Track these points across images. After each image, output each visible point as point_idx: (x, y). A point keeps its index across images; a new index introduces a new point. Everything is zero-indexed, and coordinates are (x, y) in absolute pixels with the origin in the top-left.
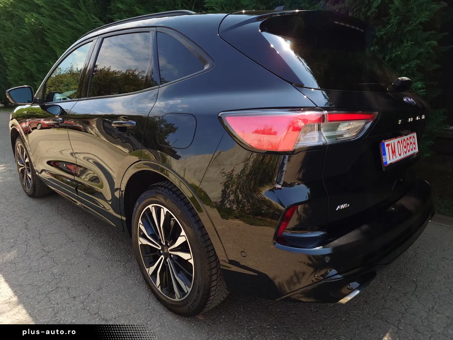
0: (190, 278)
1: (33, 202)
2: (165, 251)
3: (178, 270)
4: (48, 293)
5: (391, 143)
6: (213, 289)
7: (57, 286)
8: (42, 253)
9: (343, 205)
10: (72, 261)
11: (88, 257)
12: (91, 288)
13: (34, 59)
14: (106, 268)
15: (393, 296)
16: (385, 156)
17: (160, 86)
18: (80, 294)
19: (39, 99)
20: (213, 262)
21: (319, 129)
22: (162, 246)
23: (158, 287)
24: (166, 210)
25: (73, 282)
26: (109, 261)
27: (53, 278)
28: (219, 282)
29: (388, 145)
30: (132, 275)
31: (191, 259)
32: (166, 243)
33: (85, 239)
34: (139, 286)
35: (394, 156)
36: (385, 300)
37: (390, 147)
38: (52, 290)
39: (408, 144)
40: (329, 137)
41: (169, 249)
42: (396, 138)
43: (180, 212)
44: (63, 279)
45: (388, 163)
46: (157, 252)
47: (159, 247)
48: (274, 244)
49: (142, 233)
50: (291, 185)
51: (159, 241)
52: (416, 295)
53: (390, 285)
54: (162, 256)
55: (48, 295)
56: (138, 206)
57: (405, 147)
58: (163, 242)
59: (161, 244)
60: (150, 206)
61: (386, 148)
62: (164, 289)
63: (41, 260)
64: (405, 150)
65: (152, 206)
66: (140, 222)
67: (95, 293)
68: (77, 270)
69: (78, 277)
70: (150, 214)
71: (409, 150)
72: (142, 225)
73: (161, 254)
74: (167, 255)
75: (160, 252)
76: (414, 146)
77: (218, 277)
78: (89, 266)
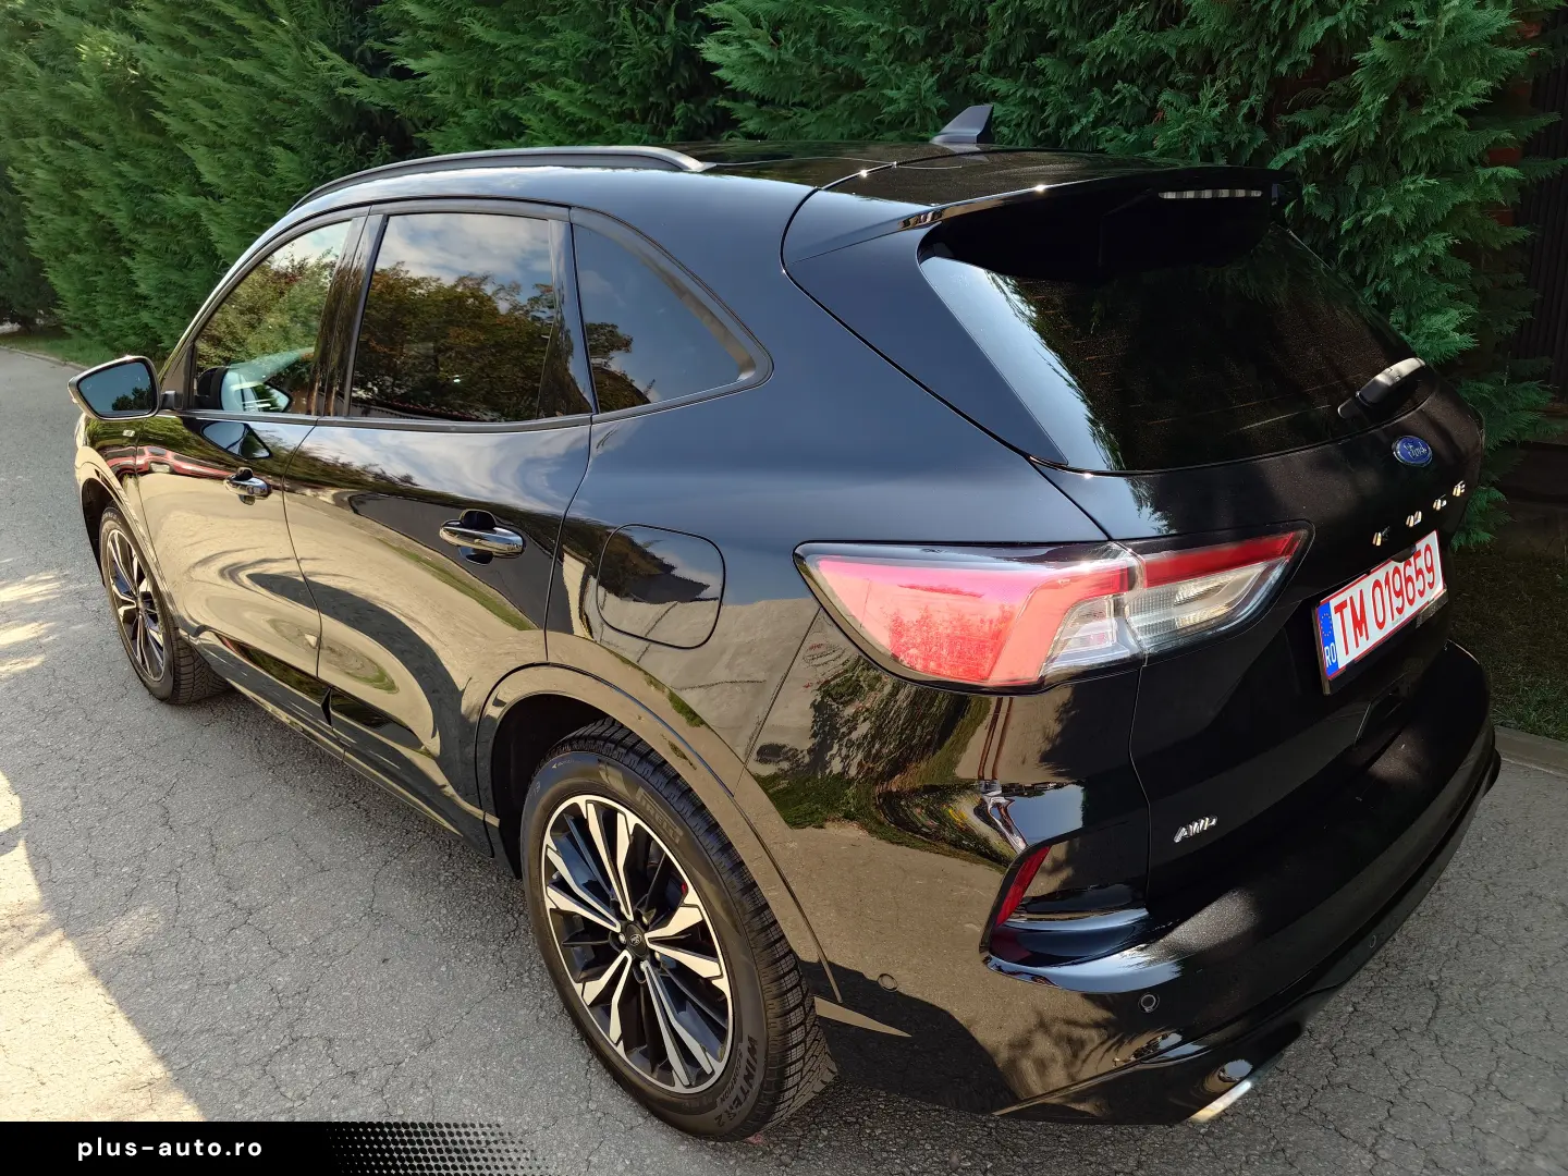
0: (721, 1034)
1: (175, 723)
2: (636, 939)
3: (679, 1002)
4: (266, 1059)
5: (1351, 598)
6: (793, 1069)
7: (294, 1036)
8: (230, 917)
9: (1196, 824)
10: (330, 942)
11: (379, 926)
12: (401, 1041)
13: (118, 181)
14: (440, 965)
15: (1361, 1042)
16: (1332, 644)
17: (595, 417)
18: (370, 1063)
19: (176, 394)
20: (791, 989)
21: (1118, 610)
22: (624, 922)
23: (617, 1044)
24: (633, 820)
25: (343, 1020)
26: (447, 940)
27: (277, 1004)
28: (810, 1048)
29: (1340, 608)
30: (525, 990)
31: (721, 976)
32: (638, 916)
33: (362, 859)
34: (550, 1030)
35: (1361, 635)
36: (1336, 1058)
37: (1347, 611)
38: (279, 1050)
39: (1409, 579)
40: (1148, 629)
41: (648, 935)
42: (1369, 574)
43: (681, 833)
44: (308, 1011)
45: (1341, 665)
46: (607, 939)
47: (615, 926)
48: (986, 961)
49: (555, 877)
50: (1035, 791)
51: (615, 907)
52: (1436, 1036)
53: (1355, 1000)
54: (625, 953)
55: (268, 1068)
56: (539, 791)
57: (1398, 594)
58: (628, 913)
59: (620, 917)
60: (580, 800)
61: (1336, 618)
62: (636, 1051)
63: (230, 941)
64: (1398, 602)
65: (588, 802)
66: (548, 840)
67: (415, 1057)
68: (349, 975)
69: (355, 1003)
70: (582, 823)
71: (1411, 597)
72: (557, 852)
73: (622, 947)
74: (642, 952)
75: (619, 940)
76: (1429, 577)
77: (807, 1034)
78: (385, 961)
